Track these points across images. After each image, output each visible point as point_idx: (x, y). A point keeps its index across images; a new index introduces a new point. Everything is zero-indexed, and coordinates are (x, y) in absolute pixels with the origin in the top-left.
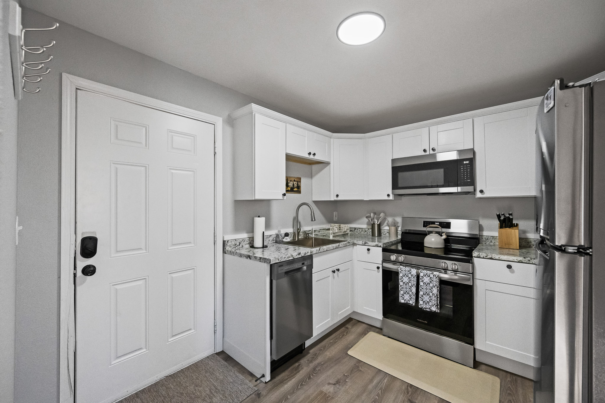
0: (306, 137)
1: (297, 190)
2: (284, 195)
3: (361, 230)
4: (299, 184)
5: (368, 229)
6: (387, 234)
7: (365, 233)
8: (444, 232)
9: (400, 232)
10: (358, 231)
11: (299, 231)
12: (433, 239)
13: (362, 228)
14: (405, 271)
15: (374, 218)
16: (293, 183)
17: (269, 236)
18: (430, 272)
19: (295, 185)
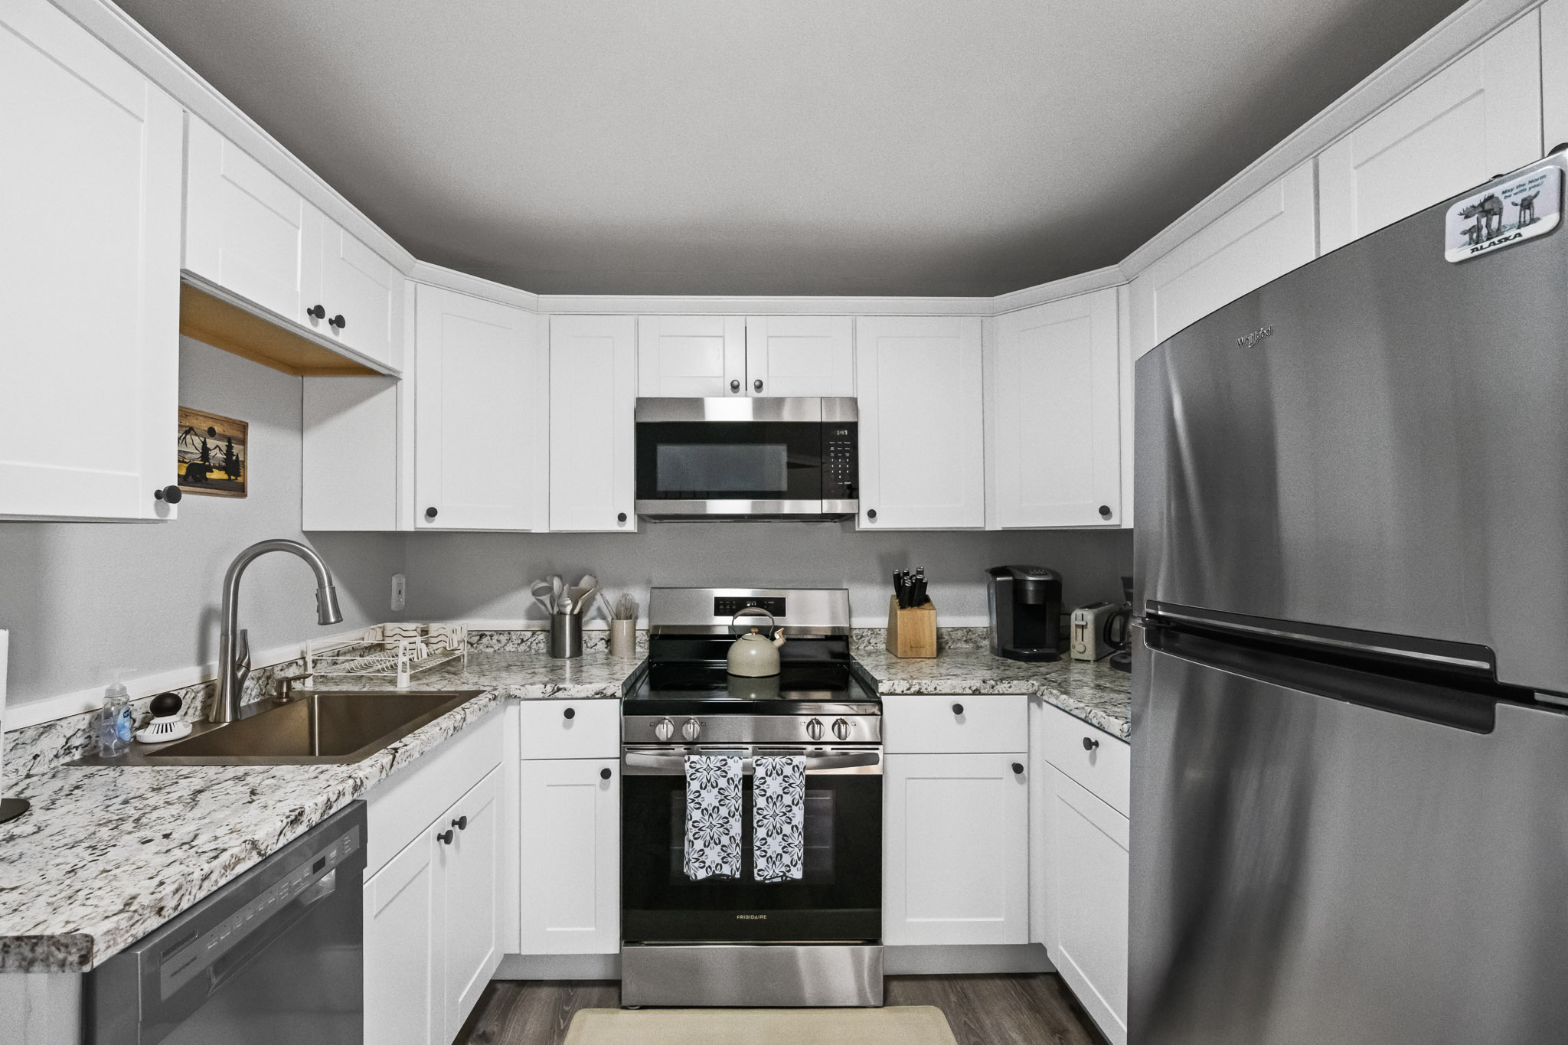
0: (298, 228)
1: (225, 477)
2: (170, 495)
3: (503, 638)
4: (235, 451)
5: (534, 633)
6: (602, 646)
7: (522, 648)
8: (777, 628)
9: (642, 637)
10: (494, 641)
11: (240, 674)
12: (753, 652)
13: (509, 632)
14: (708, 769)
15: (560, 595)
16: (204, 443)
17: (31, 734)
18: (784, 760)
19: (212, 453)
